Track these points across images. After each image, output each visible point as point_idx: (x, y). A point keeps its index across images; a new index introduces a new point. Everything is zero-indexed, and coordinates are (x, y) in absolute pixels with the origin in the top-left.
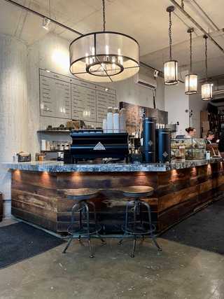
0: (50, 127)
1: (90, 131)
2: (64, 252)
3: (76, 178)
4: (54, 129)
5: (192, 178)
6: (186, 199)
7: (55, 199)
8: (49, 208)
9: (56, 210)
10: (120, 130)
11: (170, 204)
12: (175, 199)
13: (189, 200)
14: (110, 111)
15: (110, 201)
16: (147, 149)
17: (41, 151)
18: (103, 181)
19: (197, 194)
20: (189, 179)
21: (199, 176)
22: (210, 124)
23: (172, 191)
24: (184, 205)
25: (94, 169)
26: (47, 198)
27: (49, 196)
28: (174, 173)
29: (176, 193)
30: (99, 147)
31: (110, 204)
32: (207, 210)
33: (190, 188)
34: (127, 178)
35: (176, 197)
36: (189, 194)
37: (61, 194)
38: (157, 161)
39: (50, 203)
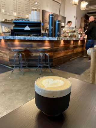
0: (6, 20)
1: (22, 20)
2: (12, 73)
3: (17, 43)
4: (8, 21)
5: (71, 46)
6: (67, 55)
7: (7, 52)
8: (5, 56)
9: (8, 57)
10: (37, 20)
11: (59, 56)
12: (62, 54)
13: (68, 55)
14: (33, 10)
15: (32, 54)
16: (50, 30)
17: (3, 32)
18: (29, 45)
19: (72, 53)
20: (69, 46)
21: (74, 45)
22: (85, 24)
23: (60, 50)
24: (66, 57)
25: (24, 38)
26: (4, 52)
27: (5, 51)
28: (62, 42)
29: (62, 51)
30: (27, 28)
31: (32, 55)
32: (76, 60)
33: (69, 50)
34: (40, 43)
35: (62, 53)
36: (68, 52)
37: (10, 50)
38: (55, 36)
39: (6, 54)
